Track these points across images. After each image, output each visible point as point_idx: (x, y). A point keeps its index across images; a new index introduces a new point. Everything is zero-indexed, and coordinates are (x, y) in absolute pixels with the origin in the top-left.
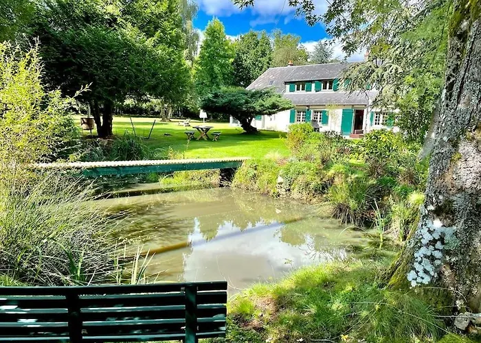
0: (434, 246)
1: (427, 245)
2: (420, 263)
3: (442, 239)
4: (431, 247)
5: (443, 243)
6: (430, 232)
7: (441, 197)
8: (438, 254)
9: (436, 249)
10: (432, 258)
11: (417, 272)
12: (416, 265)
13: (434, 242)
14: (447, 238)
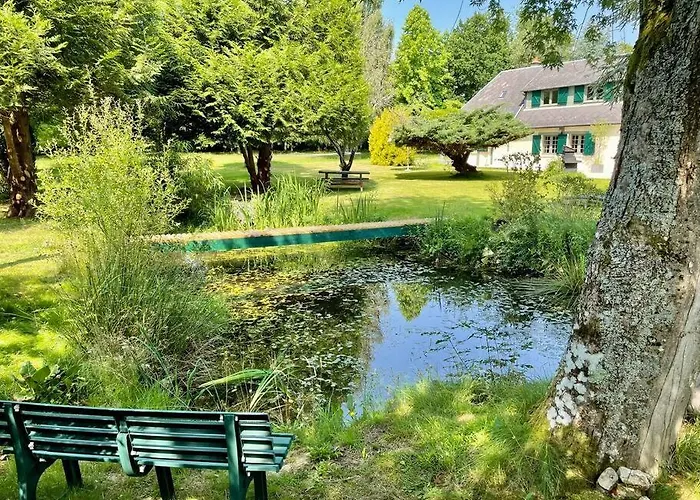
0: (576, 377)
1: (570, 375)
2: (560, 398)
3: (585, 370)
4: (573, 379)
5: (586, 375)
6: (574, 358)
7: (586, 314)
8: (581, 389)
9: (577, 382)
10: (574, 393)
11: (557, 409)
12: (557, 400)
13: (576, 372)
14: (592, 369)
